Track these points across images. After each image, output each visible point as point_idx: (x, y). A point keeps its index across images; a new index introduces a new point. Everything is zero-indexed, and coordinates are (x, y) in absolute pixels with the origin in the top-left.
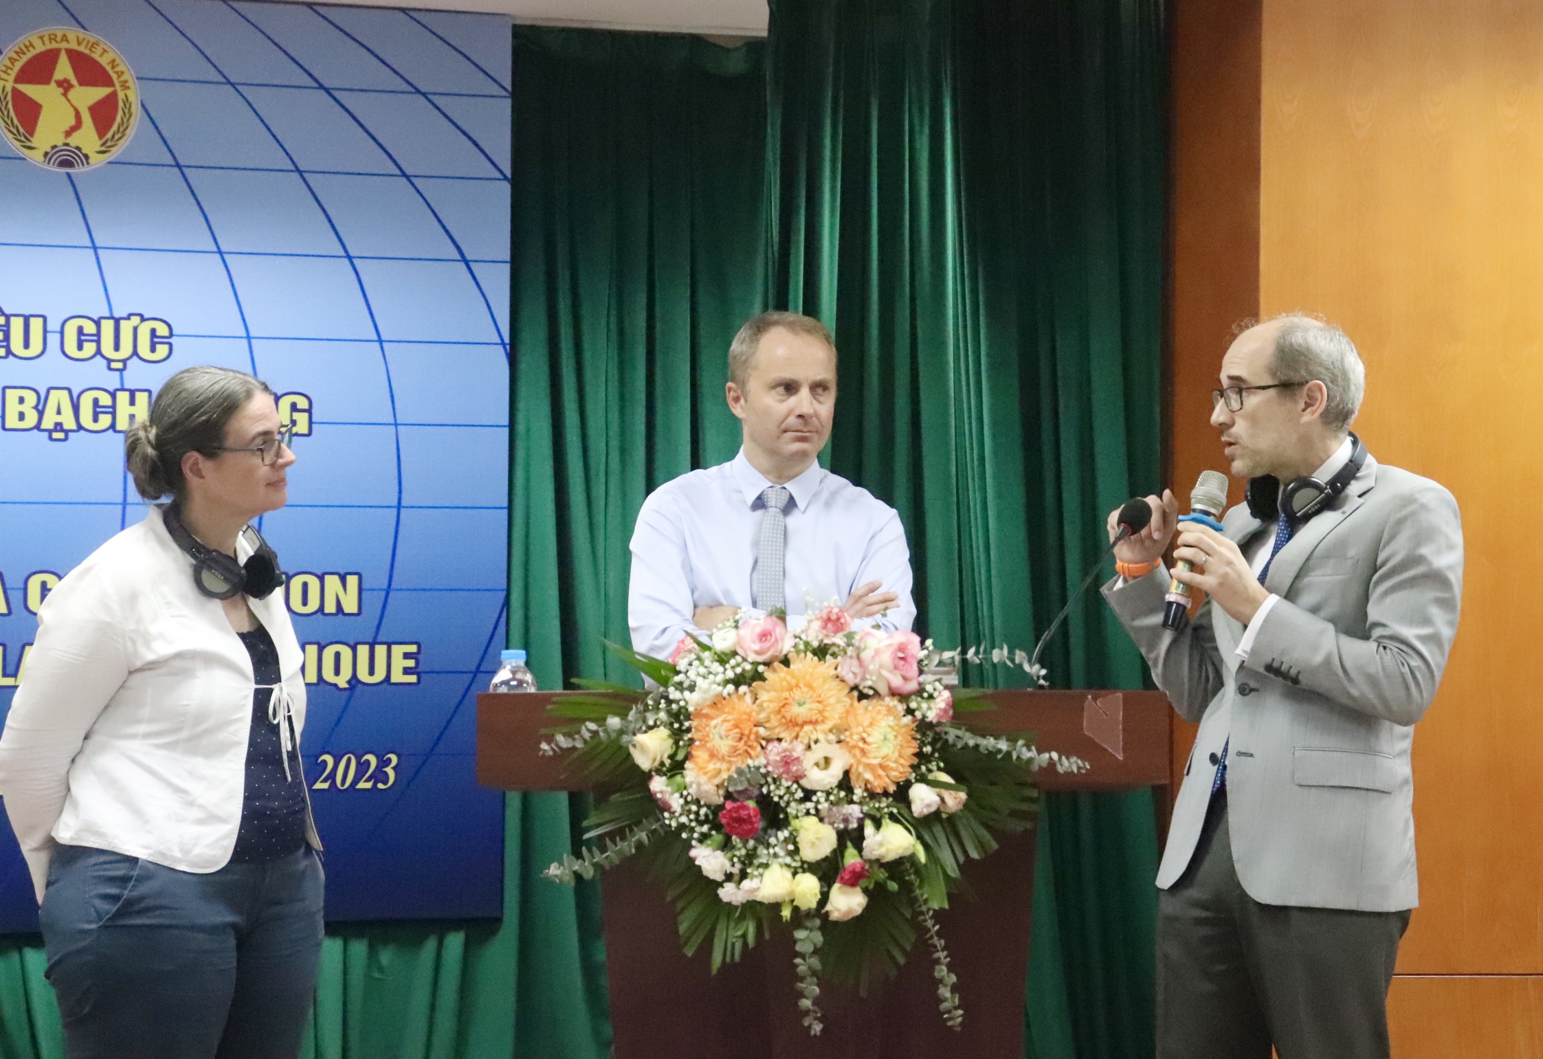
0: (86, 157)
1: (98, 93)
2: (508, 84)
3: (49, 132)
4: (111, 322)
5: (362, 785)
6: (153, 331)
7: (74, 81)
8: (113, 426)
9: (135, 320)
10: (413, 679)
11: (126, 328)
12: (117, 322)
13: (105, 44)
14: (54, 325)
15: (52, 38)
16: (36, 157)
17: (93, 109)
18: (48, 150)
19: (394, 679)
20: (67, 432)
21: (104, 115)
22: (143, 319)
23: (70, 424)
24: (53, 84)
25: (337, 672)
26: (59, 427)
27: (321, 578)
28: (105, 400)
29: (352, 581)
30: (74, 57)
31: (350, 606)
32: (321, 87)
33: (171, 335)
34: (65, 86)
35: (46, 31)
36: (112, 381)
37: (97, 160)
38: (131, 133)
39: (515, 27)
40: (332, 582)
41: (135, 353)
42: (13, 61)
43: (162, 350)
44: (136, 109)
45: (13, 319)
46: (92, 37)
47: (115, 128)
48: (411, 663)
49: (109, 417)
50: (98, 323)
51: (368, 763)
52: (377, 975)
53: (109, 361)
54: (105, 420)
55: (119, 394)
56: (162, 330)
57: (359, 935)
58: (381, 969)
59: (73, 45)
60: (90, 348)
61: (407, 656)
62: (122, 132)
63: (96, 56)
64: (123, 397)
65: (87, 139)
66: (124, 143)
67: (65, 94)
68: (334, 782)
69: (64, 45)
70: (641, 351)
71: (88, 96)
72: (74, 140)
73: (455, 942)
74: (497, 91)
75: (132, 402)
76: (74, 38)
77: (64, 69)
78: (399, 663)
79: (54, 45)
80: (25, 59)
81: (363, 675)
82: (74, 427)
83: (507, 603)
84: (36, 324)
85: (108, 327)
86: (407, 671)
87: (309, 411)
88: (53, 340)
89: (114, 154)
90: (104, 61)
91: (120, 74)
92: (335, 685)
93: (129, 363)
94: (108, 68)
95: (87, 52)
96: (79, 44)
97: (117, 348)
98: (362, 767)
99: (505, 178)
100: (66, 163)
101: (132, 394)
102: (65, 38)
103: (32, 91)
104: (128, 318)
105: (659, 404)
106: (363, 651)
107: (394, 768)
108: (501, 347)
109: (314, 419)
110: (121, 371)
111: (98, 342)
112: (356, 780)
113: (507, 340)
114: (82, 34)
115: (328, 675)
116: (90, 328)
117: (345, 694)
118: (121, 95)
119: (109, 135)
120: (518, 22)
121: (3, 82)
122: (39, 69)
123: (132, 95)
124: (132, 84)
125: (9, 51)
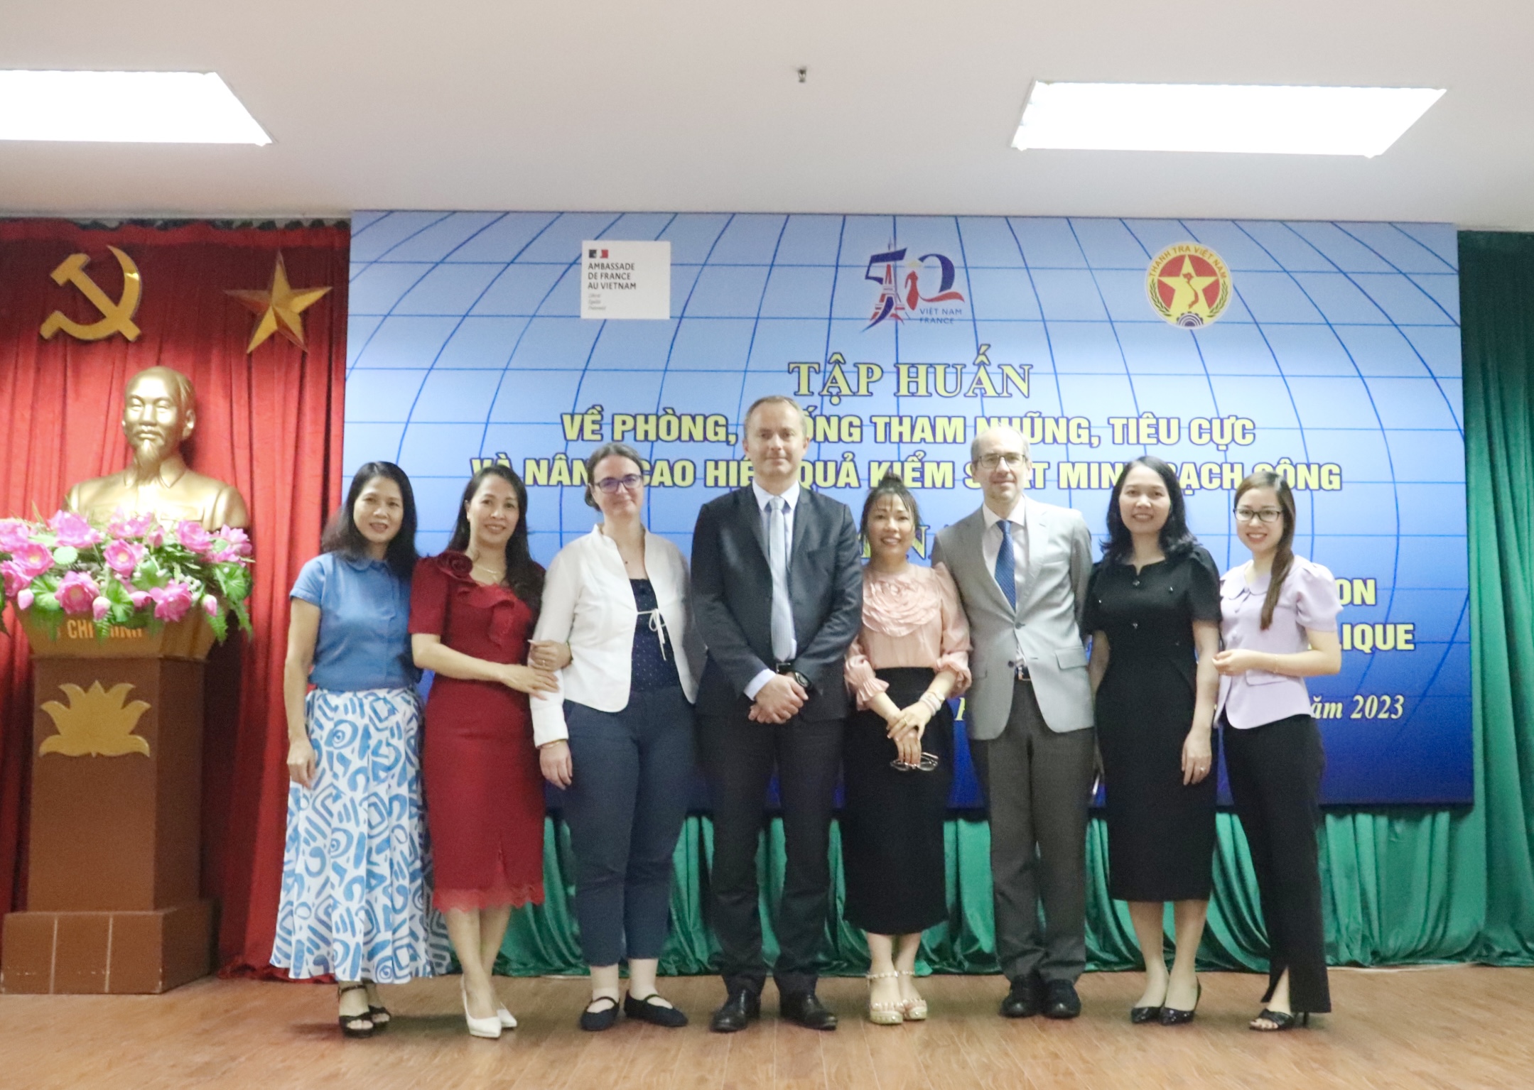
0: (1201, 319)
1: (1208, 281)
2: (1457, 267)
3: (1180, 305)
4: (1219, 421)
5: (1383, 716)
6: (1244, 427)
7: (1193, 273)
8: (1221, 486)
9: (1233, 419)
10: (1411, 647)
11: (1227, 424)
12: (1222, 421)
13: (1211, 251)
14: (1184, 424)
15: (1181, 249)
16: (1172, 320)
17: (1206, 291)
18: (1179, 315)
19: (1400, 647)
20: (1194, 490)
21: (1211, 294)
22: (1237, 418)
24: (1181, 277)
25: (1363, 642)
27: (1351, 582)
28: (1216, 470)
29: (1371, 583)
30: (1194, 259)
31: (1370, 599)
32: (1341, 271)
33: (1254, 428)
34: (1188, 277)
35: (1177, 245)
36: (1220, 458)
37: (1206, 320)
38: (1228, 303)
39: (1459, 232)
40: (1358, 584)
41: (1233, 440)
42: (1158, 264)
43: (1249, 438)
44: (1231, 289)
45: (1160, 421)
46: (1201, 247)
47: (1218, 301)
48: (1409, 637)
49: (1219, 480)
50: (1210, 422)
51: (1384, 702)
52: (1393, 839)
53: (1218, 445)
54: (1216, 482)
55: (1224, 466)
56: (1249, 425)
57: (1382, 813)
58: (1396, 836)
59: (1193, 253)
60: (1206, 437)
61: (1407, 632)
62: (1222, 304)
63: (1206, 258)
64: (1227, 468)
65: (1202, 308)
66: (1224, 311)
67: (1188, 282)
68: (1364, 714)
69: (1188, 253)
71: (1203, 282)
72: (1195, 309)
73: (1443, 818)
74: (1450, 270)
75: (1232, 470)
76: (1193, 248)
77: (1187, 267)
78: (1402, 637)
79: (1182, 253)
80: (1165, 262)
81: (1380, 645)
82: (1198, 487)
83: (1468, 598)
84: (1174, 423)
85: (1216, 423)
86: (1407, 642)
87: (1340, 475)
88: (1185, 432)
90: (1211, 261)
91: (1220, 268)
92: (1362, 651)
93: (1230, 446)
94: (1213, 265)
95: (1201, 256)
96: (1196, 251)
97: (1222, 436)
98: (1382, 704)
99: (1457, 325)
100: (1190, 324)
101: (1232, 465)
102: (1188, 248)
103: (1169, 281)
104: (1229, 418)
106: (1379, 628)
107: (1402, 705)
108: (1458, 433)
109: (1344, 479)
110: (1225, 451)
111: (1211, 433)
112: (1378, 712)
113: (1462, 427)
114: (1197, 246)
115: (1358, 644)
116: (1206, 425)
117: (1369, 657)
118: (1221, 281)
119: (1215, 306)
120: (1462, 229)
121: (1152, 276)
122: (1173, 268)
123: (1228, 281)
124: (1228, 273)
125: (1156, 258)
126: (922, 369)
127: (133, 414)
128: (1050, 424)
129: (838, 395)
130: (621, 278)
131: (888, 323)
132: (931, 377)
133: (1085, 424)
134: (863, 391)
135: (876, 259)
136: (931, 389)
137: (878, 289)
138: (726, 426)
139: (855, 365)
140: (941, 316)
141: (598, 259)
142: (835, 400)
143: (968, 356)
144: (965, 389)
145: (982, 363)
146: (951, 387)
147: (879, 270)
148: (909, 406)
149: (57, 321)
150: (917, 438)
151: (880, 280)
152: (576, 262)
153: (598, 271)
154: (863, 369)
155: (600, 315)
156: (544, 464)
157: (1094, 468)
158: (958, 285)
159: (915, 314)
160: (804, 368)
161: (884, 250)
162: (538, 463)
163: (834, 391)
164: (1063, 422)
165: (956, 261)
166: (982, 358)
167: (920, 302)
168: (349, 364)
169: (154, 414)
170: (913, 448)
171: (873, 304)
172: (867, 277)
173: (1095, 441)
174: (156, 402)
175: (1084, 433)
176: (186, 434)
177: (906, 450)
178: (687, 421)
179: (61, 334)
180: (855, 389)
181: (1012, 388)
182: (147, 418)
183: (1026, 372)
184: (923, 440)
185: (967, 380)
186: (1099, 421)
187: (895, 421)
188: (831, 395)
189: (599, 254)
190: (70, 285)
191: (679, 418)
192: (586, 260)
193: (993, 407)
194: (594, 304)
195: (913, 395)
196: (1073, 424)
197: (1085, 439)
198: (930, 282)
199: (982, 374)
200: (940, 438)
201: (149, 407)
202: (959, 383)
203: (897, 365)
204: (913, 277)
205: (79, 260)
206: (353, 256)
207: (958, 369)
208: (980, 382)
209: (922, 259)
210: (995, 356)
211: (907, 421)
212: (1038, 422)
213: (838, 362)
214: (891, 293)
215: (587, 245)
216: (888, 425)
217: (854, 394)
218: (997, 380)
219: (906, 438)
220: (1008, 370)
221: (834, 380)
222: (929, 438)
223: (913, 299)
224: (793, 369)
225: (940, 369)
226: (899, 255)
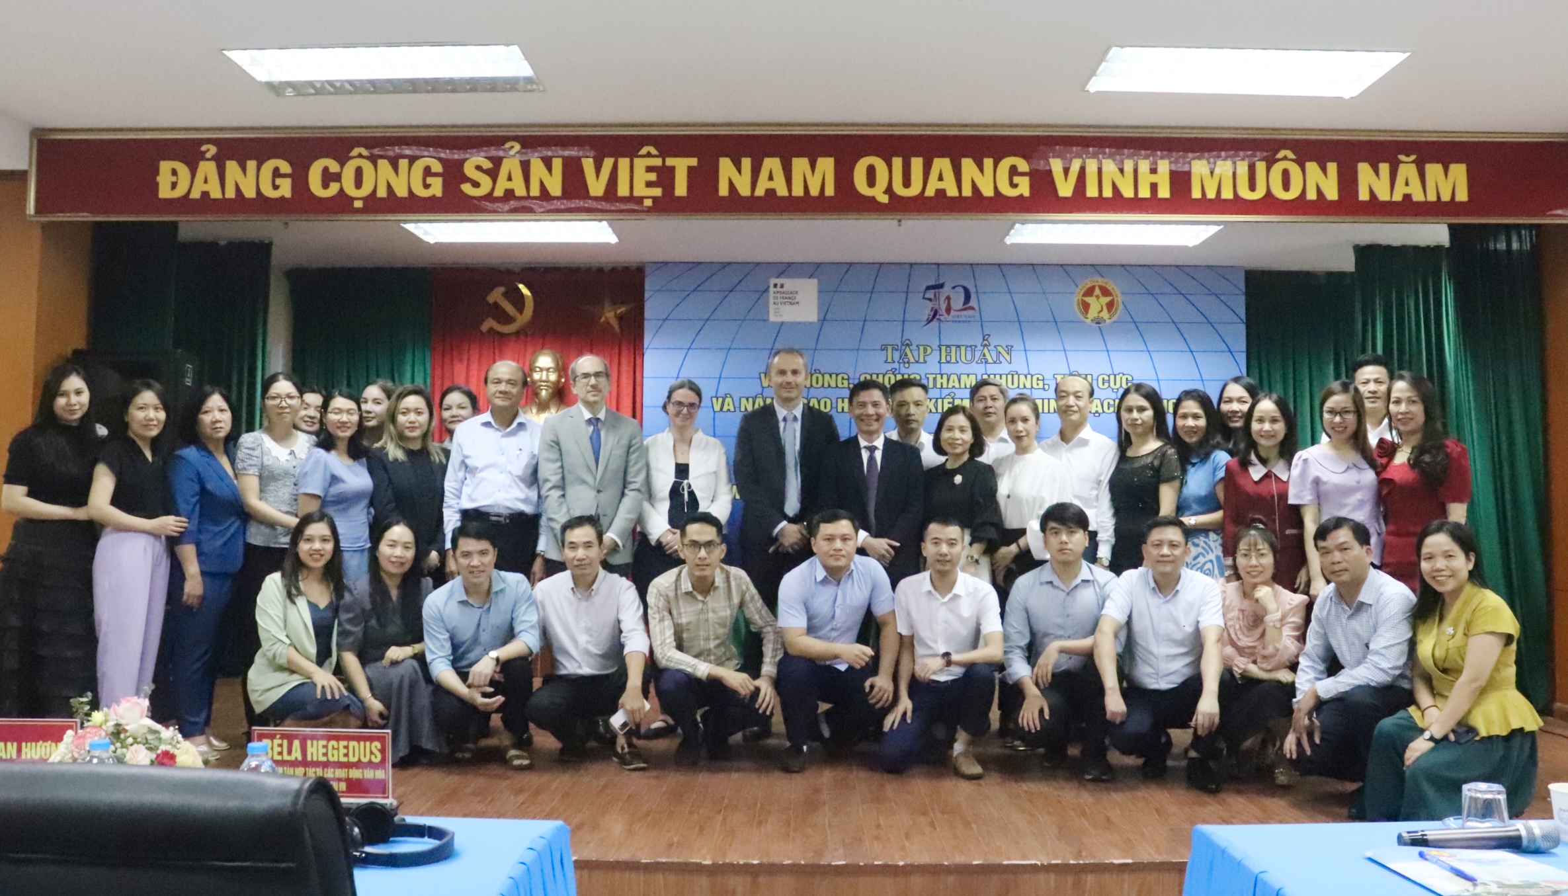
0: (1105, 320)
1: (1108, 299)
2: (1244, 291)
3: (1093, 312)
7: (1100, 295)
9: (1121, 375)
11: (1118, 378)
12: (1115, 376)
13: (1111, 283)
14: (1095, 377)
15: (1093, 281)
16: (1088, 321)
17: (1107, 304)
18: (1092, 318)
21: (1110, 306)
22: (1123, 375)
23: (1100, 411)
24: (1094, 297)
26: (1097, 412)
30: (1101, 288)
32: (1182, 293)
34: (1098, 297)
35: (1092, 279)
37: (1108, 321)
38: (1119, 312)
39: (1246, 271)
42: (1081, 290)
44: (1121, 304)
46: (1105, 280)
47: (1114, 310)
50: (1109, 376)
53: (1113, 389)
59: (1100, 284)
60: (1106, 385)
62: (1116, 310)
63: (1107, 286)
65: (1105, 314)
66: (1116, 316)
67: (1098, 300)
69: (1097, 284)
70: (1291, 382)
71: (1106, 300)
72: (1101, 315)
74: (1240, 292)
76: (1100, 281)
77: (1097, 292)
79: (1094, 284)
80: (1085, 288)
85: (1112, 377)
89: (1114, 319)
90: (1110, 288)
91: (1115, 292)
94: (1111, 290)
95: (1105, 285)
96: (1103, 283)
97: (1115, 384)
99: (1243, 322)
100: (1098, 323)
102: (1097, 281)
103: (1088, 299)
104: (1119, 374)
105: (1298, 400)
111: (1109, 383)
114: (1103, 280)
116: (1106, 378)
118: (1116, 299)
119: (1112, 313)
120: (1248, 269)
121: (1078, 297)
122: (1089, 292)
123: (1119, 299)
124: (1119, 295)
125: (1080, 287)
126: (953, 349)
127: (536, 376)
128: (1022, 377)
129: (908, 362)
130: (791, 299)
131: (935, 323)
132: (958, 353)
133: (1041, 378)
134: (921, 360)
135: (928, 288)
136: (958, 359)
137: (930, 304)
138: (848, 379)
139: (917, 346)
140: (963, 319)
141: (778, 289)
142: (907, 365)
143: (978, 341)
144: (976, 359)
145: (986, 345)
146: (969, 357)
147: (930, 294)
148: (947, 369)
149: (489, 324)
150: (950, 386)
151: (930, 300)
152: (767, 290)
153: (779, 295)
154: (922, 349)
155: (780, 319)
156: (751, 400)
157: (1046, 402)
158: (973, 303)
159: (949, 318)
160: (890, 348)
161: (932, 283)
162: (747, 399)
163: (906, 360)
164: (1029, 377)
165: (972, 290)
166: (986, 342)
167: (952, 312)
168: (645, 346)
169: (547, 376)
170: (949, 391)
171: (927, 313)
172: (924, 298)
173: (1046, 387)
174: (548, 370)
175: (1041, 383)
176: (561, 385)
177: (944, 392)
178: (827, 377)
179: (491, 330)
180: (917, 359)
181: (1002, 359)
182: (544, 378)
183: (1009, 349)
184: (954, 387)
185: (978, 354)
186: (1048, 376)
187: (939, 377)
188: (904, 363)
189: (779, 286)
190: (496, 303)
191: (823, 375)
192: (772, 289)
193: (992, 369)
194: (776, 312)
195: (948, 362)
196: (1035, 378)
197: (1041, 386)
198: (958, 301)
199: (986, 351)
200: (963, 386)
201: (544, 373)
202: (973, 356)
203: (940, 346)
204: (948, 298)
205: (501, 290)
206: (647, 287)
207: (973, 348)
208: (984, 355)
209: (954, 288)
210: (993, 341)
211: (945, 377)
212: (1016, 377)
213: (907, 345)
214: (936, 307)
215: (773, 281)
216: (935, 379)
217: (917, 362)
218: (994, 354)
219: (945, 385)
220: (1000, 349)
221: (906, 355)
222: (957, 386)
223: (948, 310)
224: (884, 348)
225: (963, 349)
226: (941, 286)
